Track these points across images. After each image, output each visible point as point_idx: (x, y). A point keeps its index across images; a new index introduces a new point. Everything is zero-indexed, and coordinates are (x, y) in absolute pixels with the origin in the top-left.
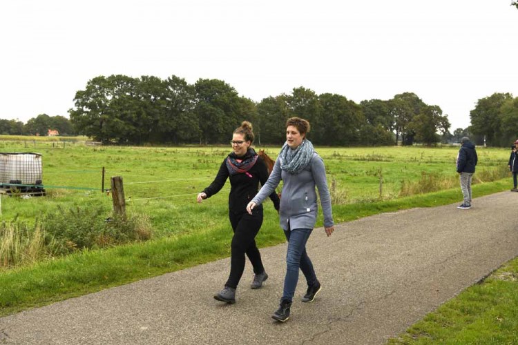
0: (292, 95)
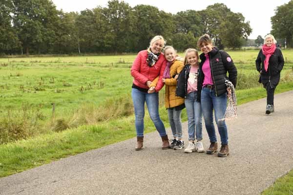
0: (108, 7)
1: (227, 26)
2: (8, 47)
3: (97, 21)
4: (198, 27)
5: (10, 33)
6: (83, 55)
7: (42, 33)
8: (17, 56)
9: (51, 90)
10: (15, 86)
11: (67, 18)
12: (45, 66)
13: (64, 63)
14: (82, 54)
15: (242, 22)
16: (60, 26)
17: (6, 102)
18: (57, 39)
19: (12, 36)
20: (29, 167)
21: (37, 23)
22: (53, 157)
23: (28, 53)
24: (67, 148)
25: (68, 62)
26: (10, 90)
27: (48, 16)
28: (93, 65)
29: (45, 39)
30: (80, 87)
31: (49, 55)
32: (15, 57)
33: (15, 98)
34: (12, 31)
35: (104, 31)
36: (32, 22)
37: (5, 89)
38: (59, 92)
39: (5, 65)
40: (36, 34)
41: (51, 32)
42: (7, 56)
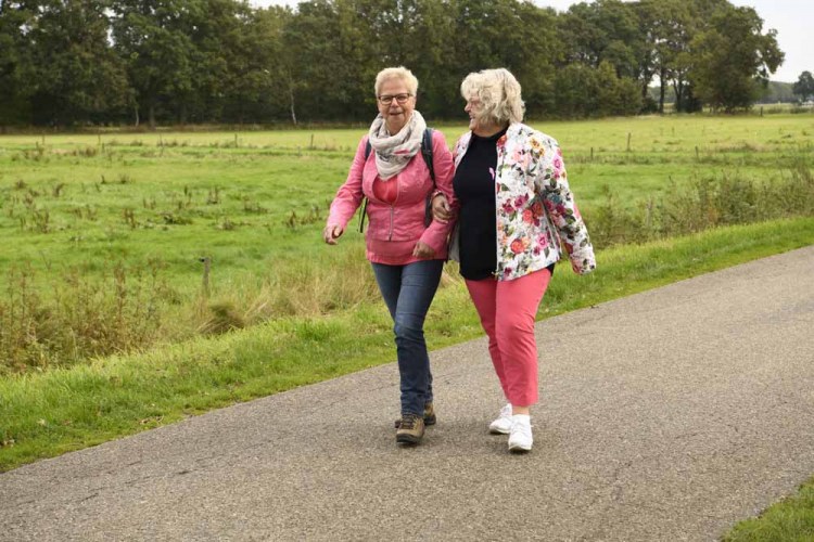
1: (710, 44)
2: (99, 103)
3: (343, 30)
4: (629, 48)
5: (105, 64)
6: (304, 128)
7: (190, 65)
8: (123, 127)
9: (210, 221)
10: (112, 210)
11: (261, 23)
12: (197, 155)
13: (250, 147)
14: (300, 123)
15: (755, 33)
16: (241, 46)
17: (84, 255)
18: (232, 82)
19: (110, 73)
20: (119, 433)
21: (176, 37)
22: (187, 406)
23: (152, 122)
24: (229, 381)
25: (260, 146)
26: (98, 223)
27: (208, 18)
28: (328, 153)
29: (199, 81)
30: (290, 214)
31: (209, 126)
32: (118, 132)
33: (109, 244)
34: (111, 59)
35: (360, 59)
36: (163, 35)
37: (84, 220)
38: (229, 227)
39: (89, 153)
40: (176, 66)
41: (214, 63)
42: (95, 128)
